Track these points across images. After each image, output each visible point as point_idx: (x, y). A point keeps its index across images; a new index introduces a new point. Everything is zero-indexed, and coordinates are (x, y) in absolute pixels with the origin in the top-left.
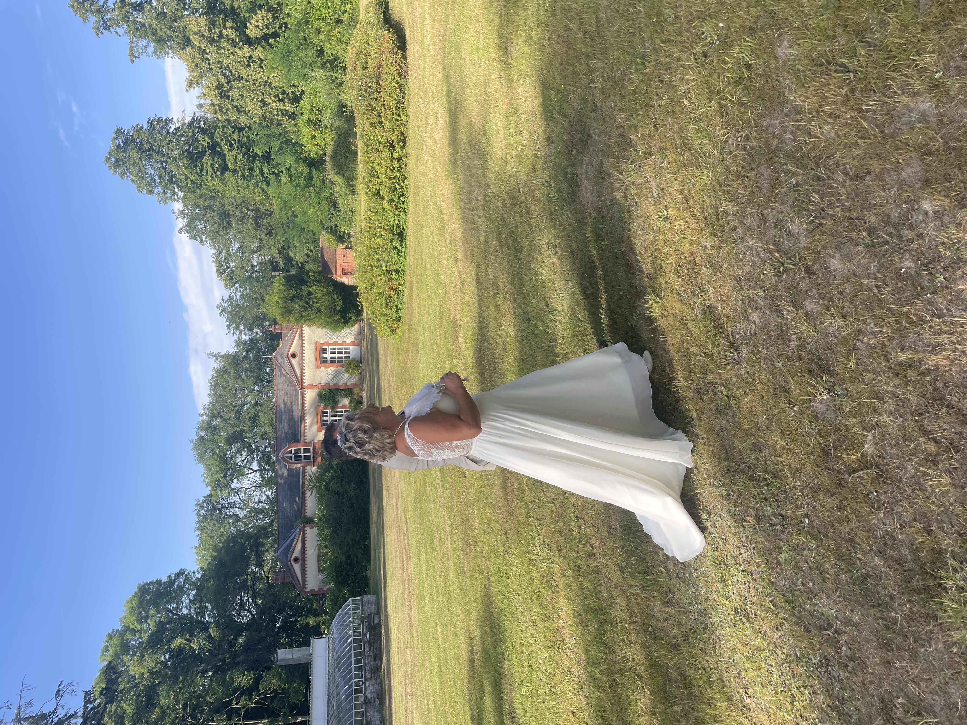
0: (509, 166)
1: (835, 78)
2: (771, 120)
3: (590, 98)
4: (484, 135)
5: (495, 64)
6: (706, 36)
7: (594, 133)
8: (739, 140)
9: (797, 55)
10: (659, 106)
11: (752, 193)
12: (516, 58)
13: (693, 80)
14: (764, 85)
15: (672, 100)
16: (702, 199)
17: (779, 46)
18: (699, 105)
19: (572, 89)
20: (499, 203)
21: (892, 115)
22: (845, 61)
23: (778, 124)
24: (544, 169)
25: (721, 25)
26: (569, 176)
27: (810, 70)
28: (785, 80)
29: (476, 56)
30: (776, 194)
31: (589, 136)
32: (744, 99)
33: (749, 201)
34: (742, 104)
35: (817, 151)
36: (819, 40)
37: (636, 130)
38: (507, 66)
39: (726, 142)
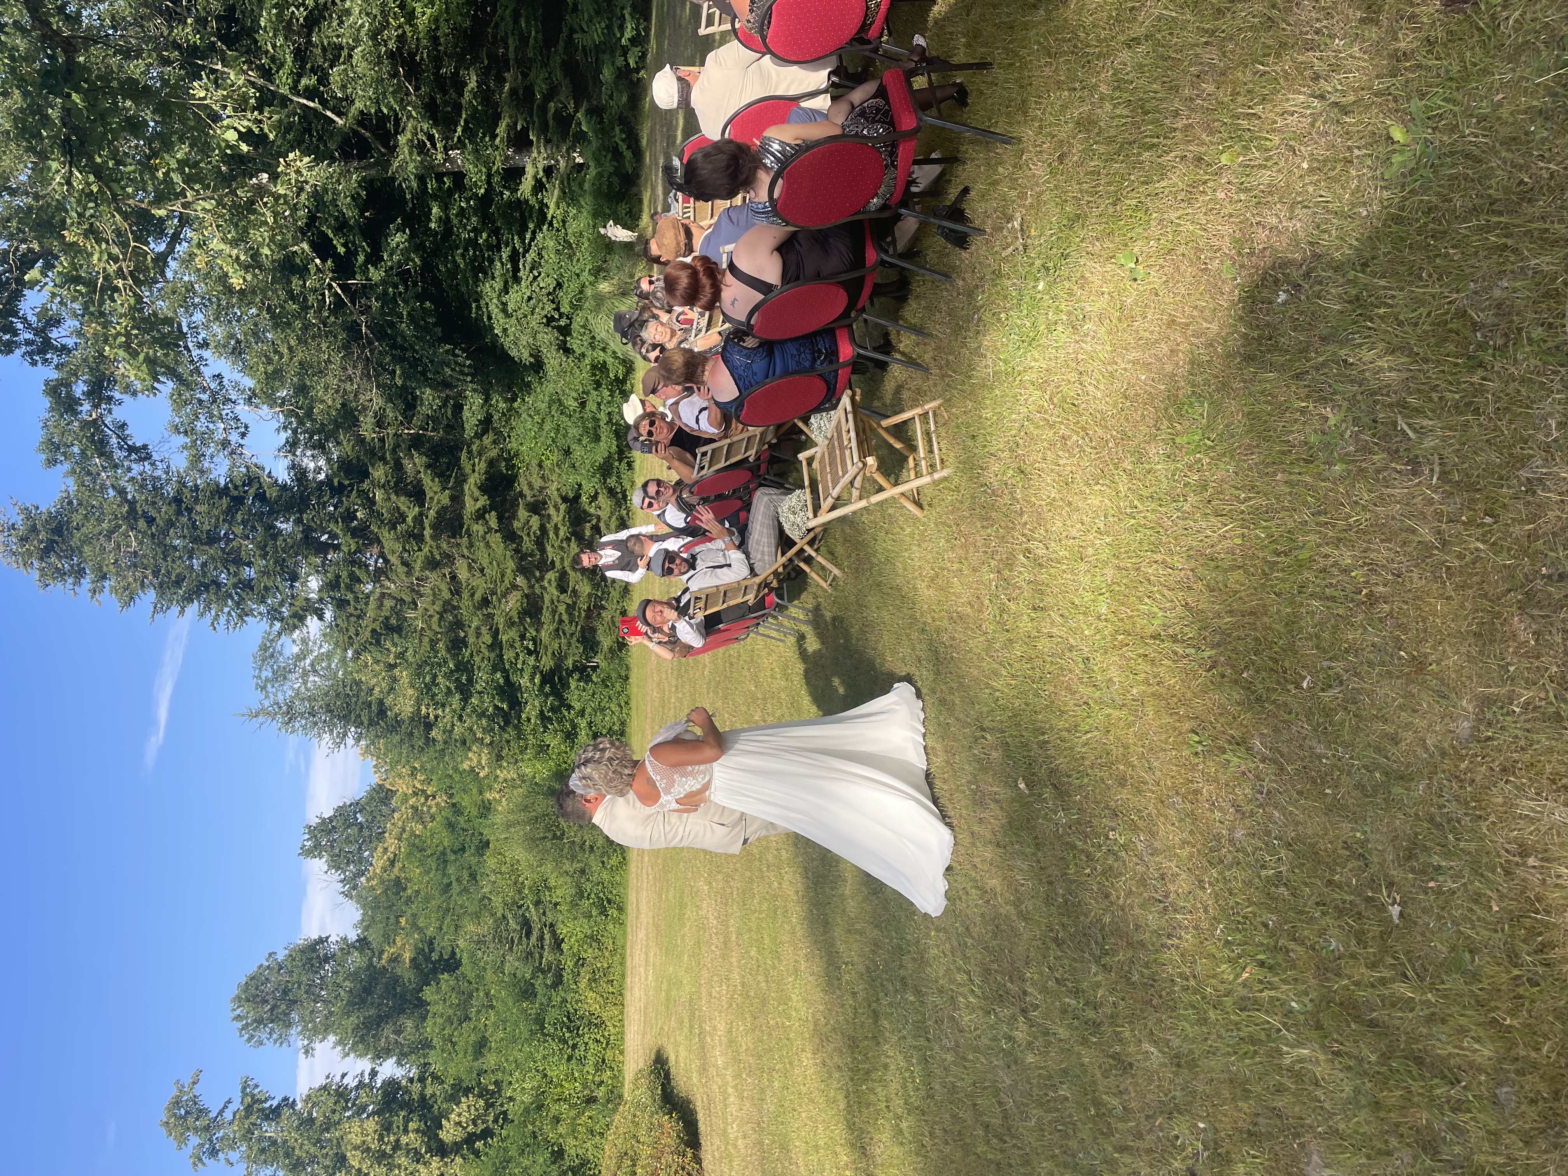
6: (1183, 1143)
12: (882, 1164)
17: (1308, 1164)
25: (1201, 1125)
36: (1369, 1157)
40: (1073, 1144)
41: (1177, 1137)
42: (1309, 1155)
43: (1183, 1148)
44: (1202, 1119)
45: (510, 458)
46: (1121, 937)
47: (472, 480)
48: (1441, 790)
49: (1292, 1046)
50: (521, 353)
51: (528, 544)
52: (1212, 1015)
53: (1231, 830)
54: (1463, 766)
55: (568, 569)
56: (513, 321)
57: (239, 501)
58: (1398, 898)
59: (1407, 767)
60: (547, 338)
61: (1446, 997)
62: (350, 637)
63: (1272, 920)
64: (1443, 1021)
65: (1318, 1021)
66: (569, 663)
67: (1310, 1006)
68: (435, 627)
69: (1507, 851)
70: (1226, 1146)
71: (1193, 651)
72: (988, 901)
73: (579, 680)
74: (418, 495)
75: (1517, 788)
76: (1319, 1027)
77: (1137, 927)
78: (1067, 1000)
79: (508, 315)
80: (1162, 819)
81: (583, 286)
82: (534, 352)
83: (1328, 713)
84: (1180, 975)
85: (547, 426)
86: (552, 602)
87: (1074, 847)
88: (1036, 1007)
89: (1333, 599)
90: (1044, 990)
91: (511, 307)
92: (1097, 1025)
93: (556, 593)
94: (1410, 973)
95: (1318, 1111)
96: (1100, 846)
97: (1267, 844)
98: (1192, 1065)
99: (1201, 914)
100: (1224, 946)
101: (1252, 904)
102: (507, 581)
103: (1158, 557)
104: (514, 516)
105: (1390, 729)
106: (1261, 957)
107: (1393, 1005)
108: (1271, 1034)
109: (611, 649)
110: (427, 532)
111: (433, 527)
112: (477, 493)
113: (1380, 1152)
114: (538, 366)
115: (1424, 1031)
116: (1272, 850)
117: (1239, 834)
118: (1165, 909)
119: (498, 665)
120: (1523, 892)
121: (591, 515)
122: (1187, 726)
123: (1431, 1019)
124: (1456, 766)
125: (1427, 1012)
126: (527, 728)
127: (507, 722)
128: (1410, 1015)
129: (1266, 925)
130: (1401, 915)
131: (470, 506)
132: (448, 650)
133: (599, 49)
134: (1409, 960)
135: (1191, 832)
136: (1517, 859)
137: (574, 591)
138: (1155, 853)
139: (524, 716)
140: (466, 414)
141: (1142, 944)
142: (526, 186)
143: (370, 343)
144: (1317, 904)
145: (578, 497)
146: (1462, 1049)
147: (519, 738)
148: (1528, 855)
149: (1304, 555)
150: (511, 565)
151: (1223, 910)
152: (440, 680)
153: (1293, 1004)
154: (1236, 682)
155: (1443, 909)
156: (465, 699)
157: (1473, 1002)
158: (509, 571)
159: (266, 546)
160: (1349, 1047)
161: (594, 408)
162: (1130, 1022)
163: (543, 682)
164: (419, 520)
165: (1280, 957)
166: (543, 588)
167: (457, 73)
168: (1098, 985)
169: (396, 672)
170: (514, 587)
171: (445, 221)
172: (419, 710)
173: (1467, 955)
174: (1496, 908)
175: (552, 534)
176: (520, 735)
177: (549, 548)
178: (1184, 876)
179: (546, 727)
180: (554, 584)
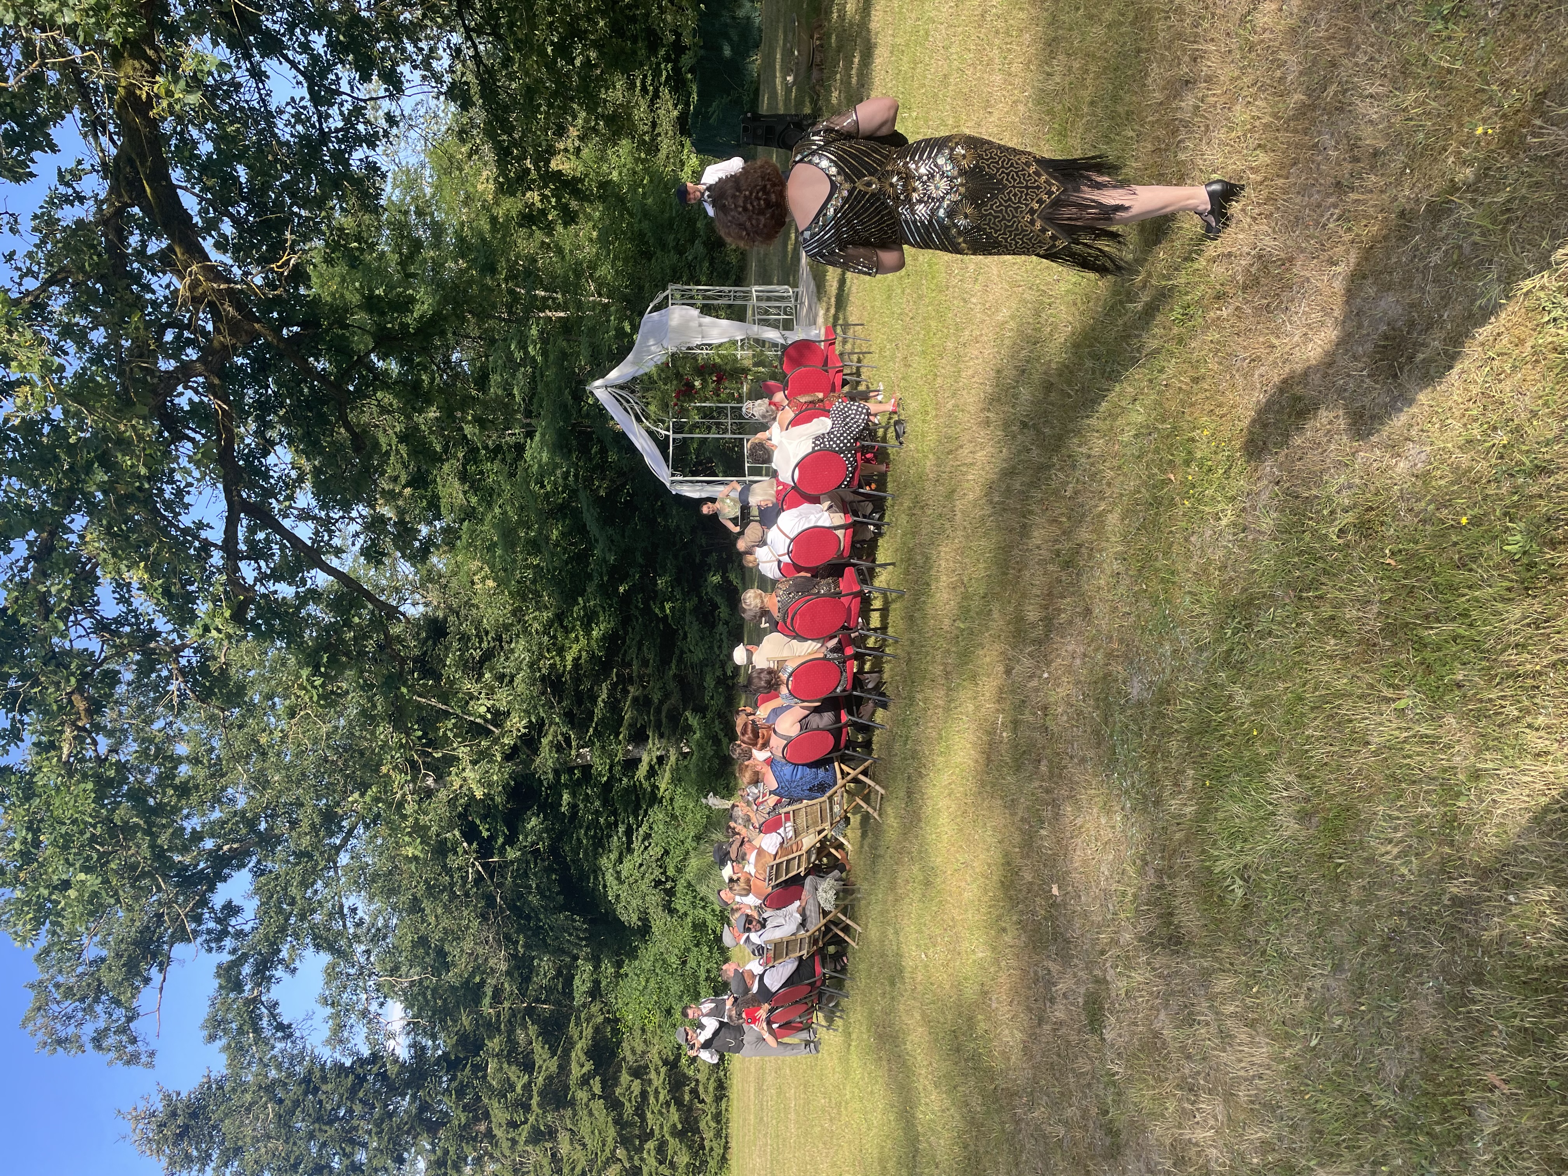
45: (616, 1023)
47: (579, 1046)
50: (630, 918)
51: (629, 1109)
55: (667, 1137)
56: (626, 886)
60: (655, 898)
74: (528, 1066)
79: (621, 882)
81: (687, 853)
82: (643, 915)
91: (624, 874)
93: (655, 1164)
104: (616, 1082)
110: (534, 1102)
111: (540, 1094)
112: (583, 1058)
114: (645, 930)
131: (576, 1072)
133: (703, 664)
137: (672, 1163)
140: (577, 982)
142: (642, 771)
150: (611, 1132)
158: (609, 1140)
159: (382, 1122)
161: (694, 965)
164: (527, 1087)
166: (642, 1159)
167: (592, 688)
170: (613, 1159)
171: (573, 807)
175: (652, 1100)
177: (649, 1115)
180: (653, 1153)
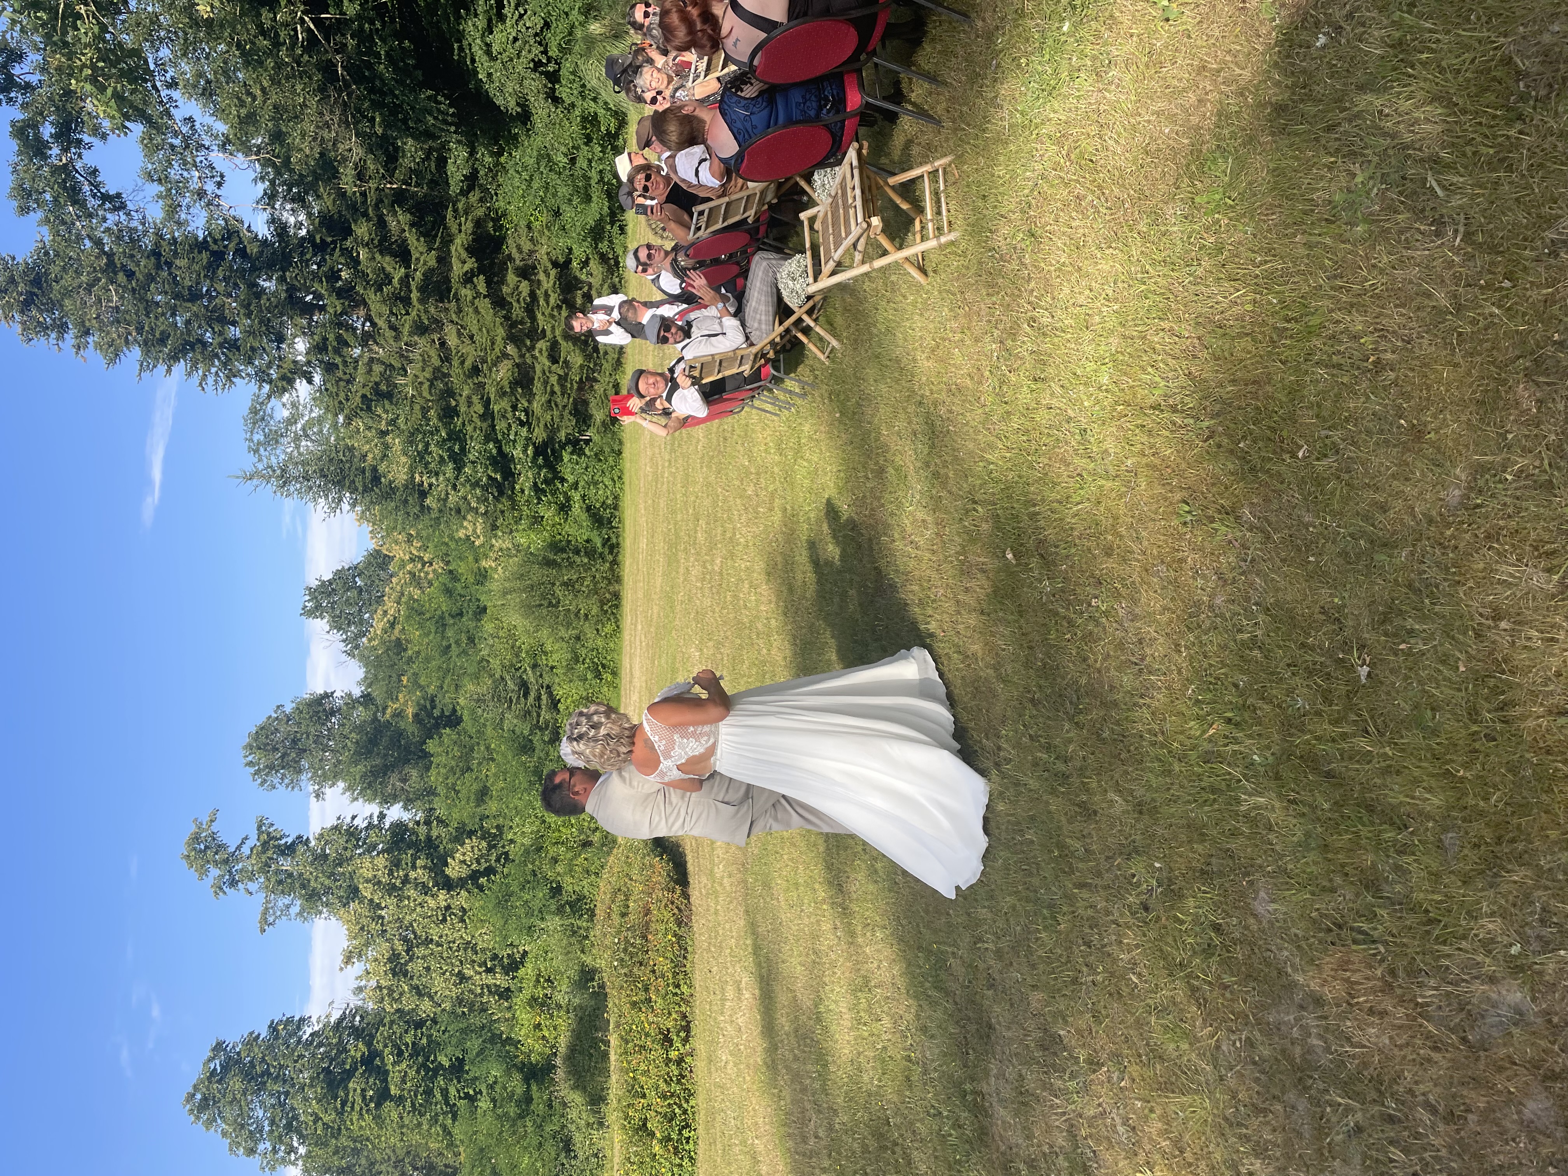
0: (866, 1078)
1: (1355, 951)
2: (1278, 1012)
3: (982, 966)
4: (819, 1020)
5: (825, 907)
6: (1139, 881)
7: (999, 1023)
8: (1238, 1045)
9: (1285, 913)
10: (1093, 982)
11: (1288, 1142)
12: (857, 900)
13: (1137, 946)
14: (1249, 956)
15: (1112, 974)
16: (1205, 1150)
17: (1255, 899)
18: (1156, 985)
19: (949, 950)
20: (856, 1145)
21: (1469, 1011)
22: (1365, 927)
23: (1293, 1021)
24: (925, 1084)
25: (1157, 865)
26: (969, 1098)
27: (1314, 937)
28: (1280, 949)
29: (795, 894)
30: (1329, 1144)
31: (990, 1026)
32: (1227, 979)
33: (1289, 1157)
34: (1226, 987)
35: (1372, 1069)
36: (1313, 894)
37: (1066, 1022)
38: (845, 912)
39: (1218, 1047)
40: (1036, 881)
41: (1134, 876)
42: (1256, 892)
43: (1138, 884)
44: (1158, 859)
45: (498, 218)
46: (1095, 698)
47: (458, 241)
48: (1423, 556)
49: (1250, 795)
50: (507, 102)
51: (518, 312)
52: (1176, 767)
53: (1212, 596)
54: (1448, 533)
55: (559, 339)
56: (498, 65)
57: (218, 256)
58: (1368, 660)
59: (1393, 534)
60: (534, 84)
61: (1403, 750)
62: (340, 402)
63: (1242, 680)
64: (1398, 773)
65: (1277, 773)
66: (562, 435)
67: (1271, 759)
68: (426, 394)
69: (1481, 615)
70: (1180, 883)
71: (1192, 421)
72: (969, 665)
73: (572, 453)
74: (403, 255)
75: (1499, 554)
76: (1277, 777)
77: (1112, 688)
78: (1039, 754)
79: (493, 59)
80: (1145, 587)
81: (573, 26)
82: (522, 100)
83: (1320, 482)
84: (1149, 731)
85: (536, 185)
86: (544, 373)
87: (1057, 614)
88: (1008, 761)
89: (1339, 366)
90: (1018, 745)
91: (495, 48)
92: (1065, 777)
93: (547, 363)
94: (1371, 729)
95: (1270, 853)
96: (1082, 613)
97: (1245, 610)
98: (1154, 811)
99: (1175, 675)
100: (1195, 704)
101: (1224, 665)
102: (497, 350)
103: (1165, 325)
104: (503, 281)
105: (1380, 498)
106: (1229, 715)
107: (1351, 758)
108: (1231, 784)
109: (603, 423)
110: (415, 295)
111: (420, 289)
112: (464, 255)
113: (1324, 889)
114: (525, 116)
115: (1378, 781)
116: (1250, 615)
117: (1219, 601)
118: (1141, 670)
119: (490, 436)
120: (1491, 653)
121: (582, 282)
122: (1178, 496)
123: (1386, 771)
124: (1442, 533)
125: (1383, 764)
126: (521, 499)
127: (501, 493)
128: (1367, 767)
129: (1236, 686)
130: (1369, 675)
131: (458, 268)
132: (440, 419)
134: (1372, 717)
135: (1173, 599)
136: (1490, 622)
137: (566, 362)
138: (1135, 618)
139: (517, 487)
140: (451, 168)
141: (1115, 704)
143: (347, 86)
144: (1289, 665)
145: (568, 261)
146: (1413, 798)
147: (513, 509)
148: (1500, 619)
149: (1315, 321)
150: (501, 332)
151: (1197, 672)
152: (432, 448)
153: (1255, 757)
154: (1231, 452)
155: (1411, 669)
156: (459, 469)
157: (1429, 755)
158: (499, 339)
159: (249, 305)
160: (1305, 796)
161: (585, 166)
162: (1099, 774)
163: (537, 453)
164: (405, 281)
165: (1246, 715)
166: (534, 357)
168: (1070, 741)
169: (389, 439)
170: (505, 355)
172: (413, 478)
173: (1429, 712)
174: (1462, 669)
175: (542, 302)
176: (514, 506)
177: (539, 316)
178: (1161, 640)
179: (539, 499)
180: (545, 354)
